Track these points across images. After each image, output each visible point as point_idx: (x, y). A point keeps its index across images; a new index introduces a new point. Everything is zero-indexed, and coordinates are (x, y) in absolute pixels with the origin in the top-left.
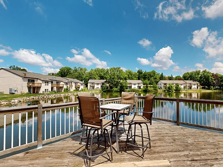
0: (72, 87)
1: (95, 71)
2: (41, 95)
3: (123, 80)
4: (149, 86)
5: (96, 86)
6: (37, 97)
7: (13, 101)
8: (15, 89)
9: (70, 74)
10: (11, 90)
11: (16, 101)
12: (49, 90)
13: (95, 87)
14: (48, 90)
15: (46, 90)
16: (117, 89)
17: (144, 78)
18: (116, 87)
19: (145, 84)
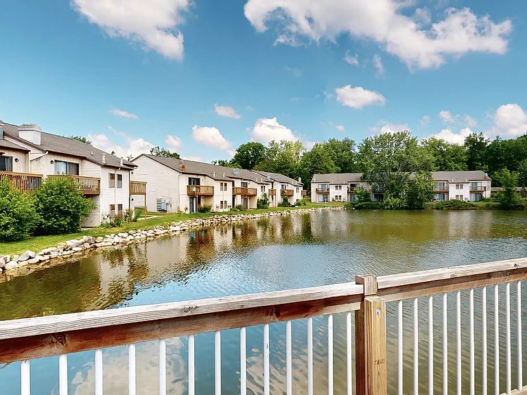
0: (274, 196)
1: (326, 147)
2: (216, 216)
3: (420, 173)
4: (519, 189)
5: (333, 192)
6: (210, 222)
7: (172, 228)
8: (167, 202)
9: (260, 160)
10: (159, 202)
11: (177, 228)
12: (228, 205)
13: (332, 196)
14: (226, 202)
15: (222, 202)
16: (398, 200)
17: (489, 163)
18: (396, 196)
19: (500, 185)
